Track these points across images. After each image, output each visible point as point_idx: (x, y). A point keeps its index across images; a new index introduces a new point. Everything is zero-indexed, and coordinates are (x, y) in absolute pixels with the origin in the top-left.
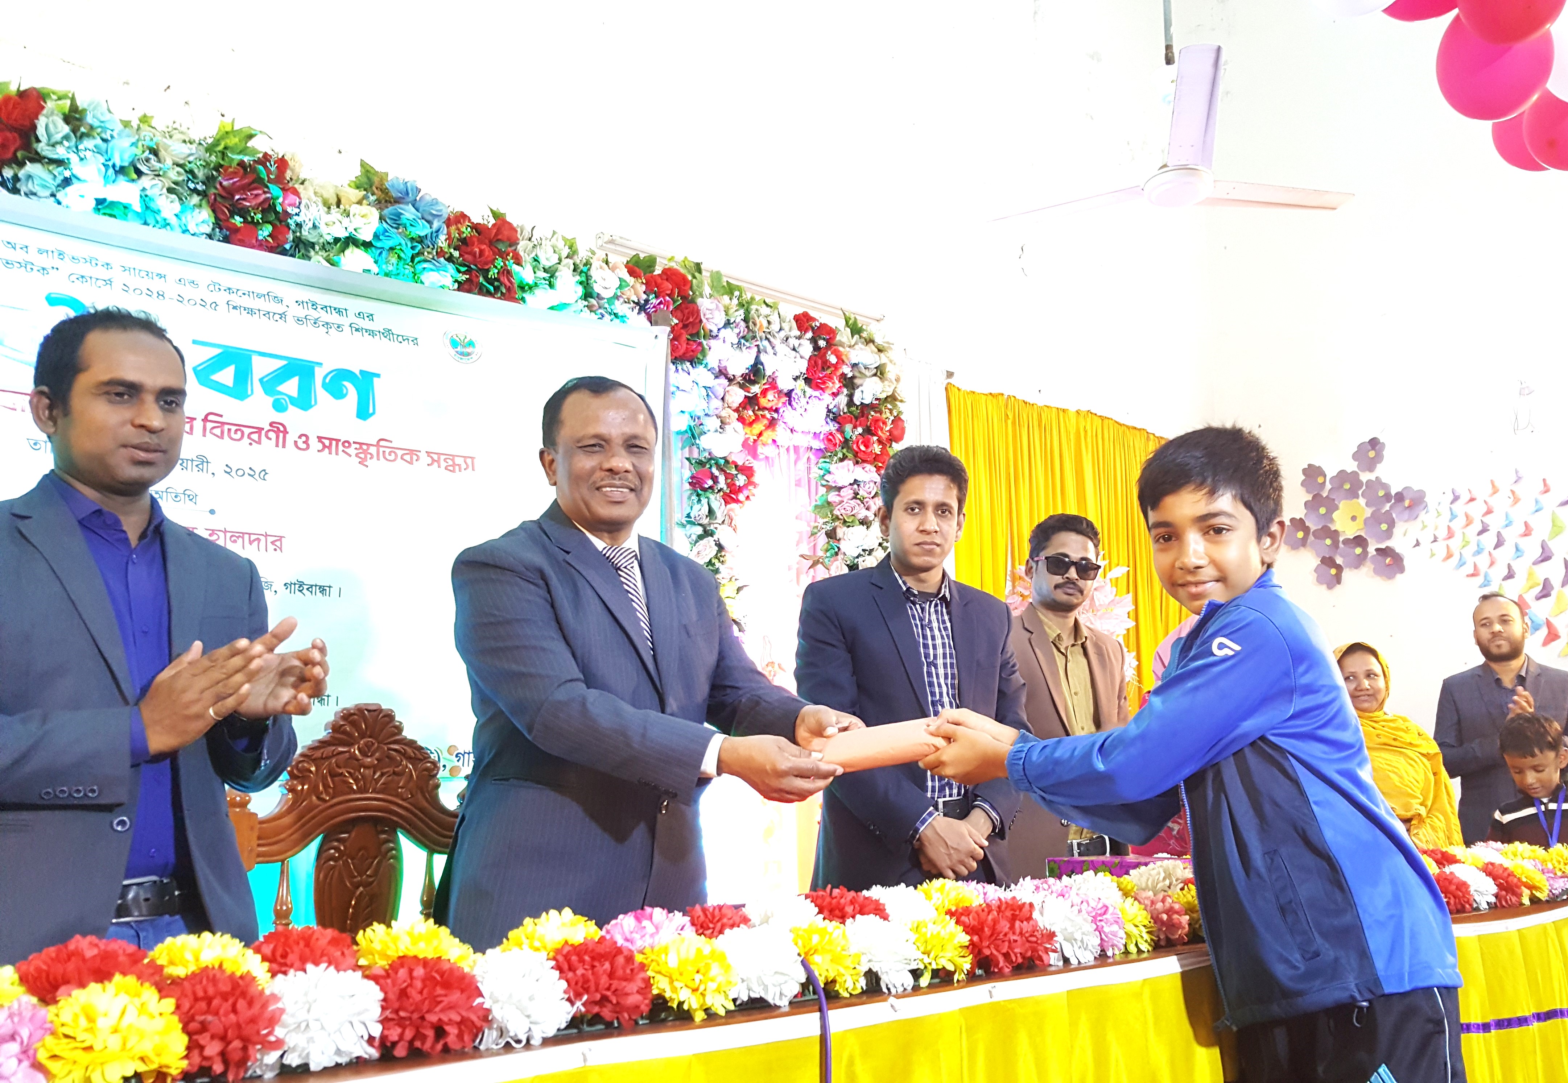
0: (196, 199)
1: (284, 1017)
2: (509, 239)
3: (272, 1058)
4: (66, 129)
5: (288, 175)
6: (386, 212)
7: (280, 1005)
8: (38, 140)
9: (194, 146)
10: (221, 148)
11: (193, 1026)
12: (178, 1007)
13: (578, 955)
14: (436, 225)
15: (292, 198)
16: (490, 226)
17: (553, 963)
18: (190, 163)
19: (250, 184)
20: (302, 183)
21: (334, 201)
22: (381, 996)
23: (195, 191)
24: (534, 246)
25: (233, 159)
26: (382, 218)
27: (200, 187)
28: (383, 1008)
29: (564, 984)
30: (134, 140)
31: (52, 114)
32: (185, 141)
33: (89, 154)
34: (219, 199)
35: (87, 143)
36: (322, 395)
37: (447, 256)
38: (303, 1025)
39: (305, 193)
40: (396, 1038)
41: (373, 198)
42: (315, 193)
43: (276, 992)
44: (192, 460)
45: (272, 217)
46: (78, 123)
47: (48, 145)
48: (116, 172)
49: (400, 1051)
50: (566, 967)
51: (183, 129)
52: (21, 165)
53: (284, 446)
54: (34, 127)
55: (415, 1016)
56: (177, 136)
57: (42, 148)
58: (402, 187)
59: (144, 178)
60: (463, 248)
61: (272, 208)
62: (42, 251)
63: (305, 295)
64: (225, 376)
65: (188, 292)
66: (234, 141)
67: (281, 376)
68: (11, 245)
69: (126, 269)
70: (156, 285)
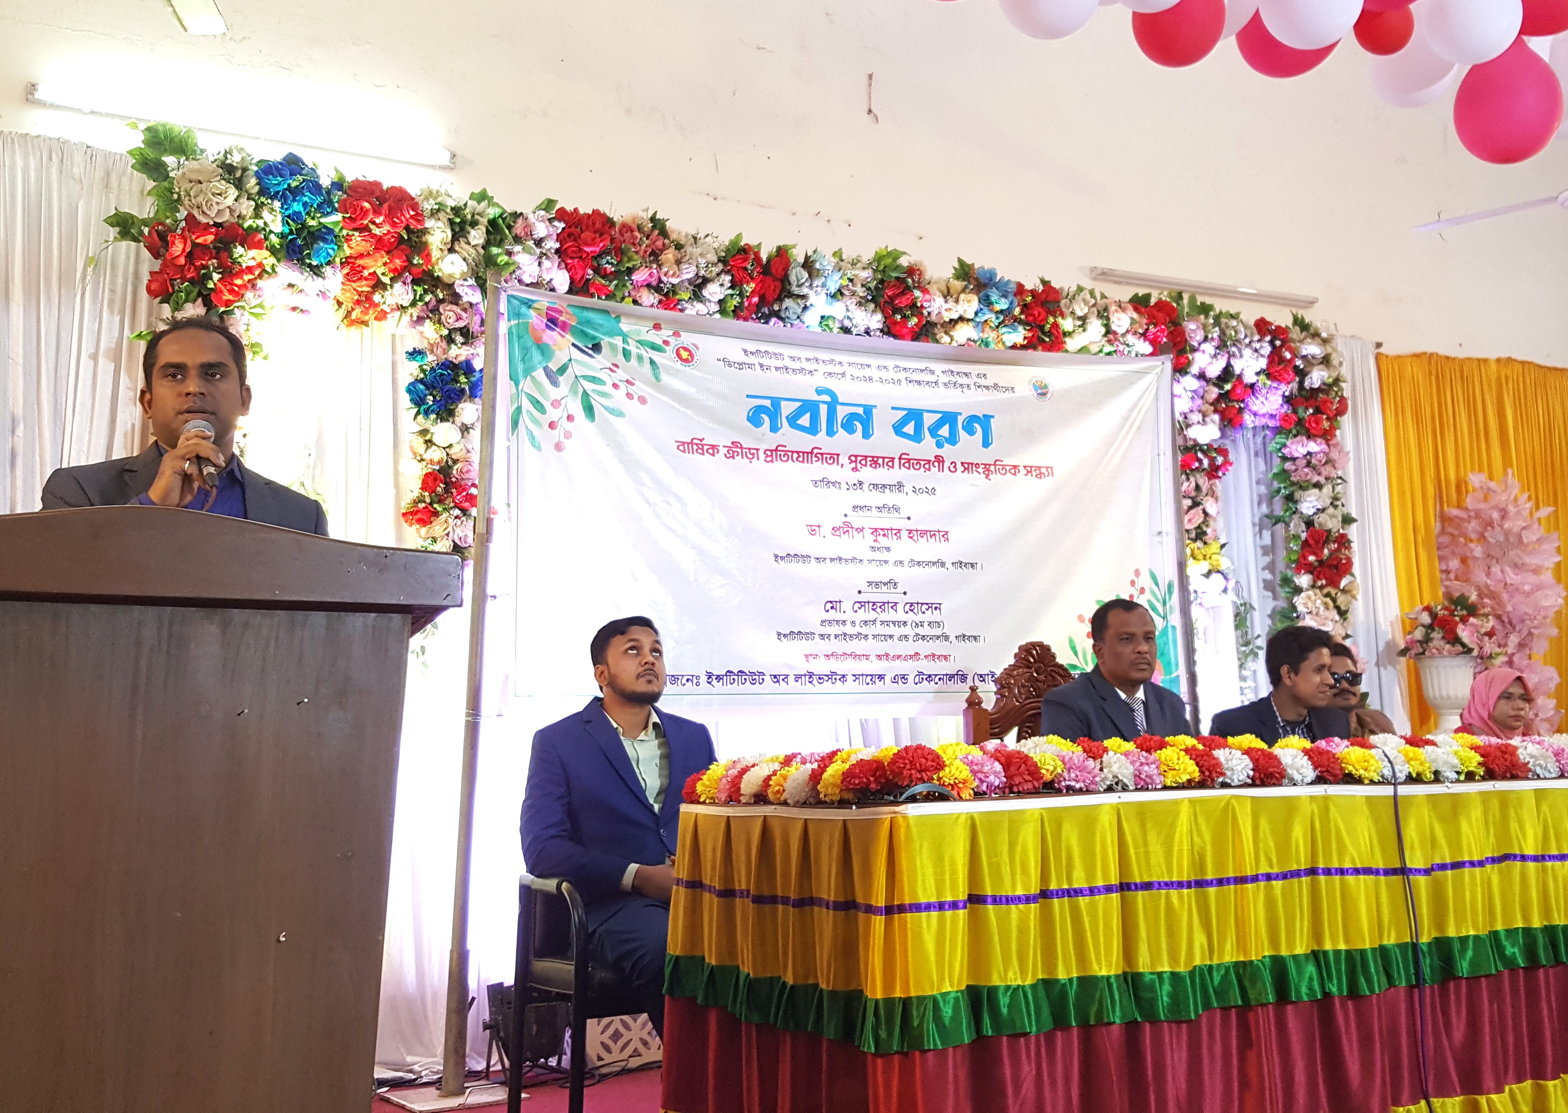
0: (872, 307)
2: (1054, 300)
4: (805, 274)
5: (921, 278)
6: (980, 295)
8: (790, 284)
9: (869, 269)
10: (881, 267)
14: (1010, 298)
15: (927, 297)
16: (1040, 291)
18: (869, 282)
19: (903, 292)
20: (929, 282)
21: (947, 292)
23: (872, 301)
24: (1071, 301)
25: (891, 275)
26: (978, 300)
27: (874, 298)
30: (841, 275)
31: (796, 263)
32: (863, 268)
33: (818, 288)
34: (885, 304)
35: (817, 282)
36: (962, 433)
37: (1019, 320)
39: (933, 289)
41: (971, 286)
42: (936, 287)
44: (895, 485)
45: (916, 310)
46: (811, 269)
47: (797, 286)
48: (832, 297)
51: (860, 258)
52: (783, 301)
53: (943, 471)
54: (788, 277)
56: (858, 264)
57: (794, 288)
58: (986, 273)
59: (845, 298)
60: (1027, 311)
61: (916, 305)
62: (808, 360)
63: (946, 367)
64: (909, 429)
65: (884, 375)
66: (889, 261)
67: (939, 424)
68: (792, 358)
69: (850, 364)
70: (867, 372)
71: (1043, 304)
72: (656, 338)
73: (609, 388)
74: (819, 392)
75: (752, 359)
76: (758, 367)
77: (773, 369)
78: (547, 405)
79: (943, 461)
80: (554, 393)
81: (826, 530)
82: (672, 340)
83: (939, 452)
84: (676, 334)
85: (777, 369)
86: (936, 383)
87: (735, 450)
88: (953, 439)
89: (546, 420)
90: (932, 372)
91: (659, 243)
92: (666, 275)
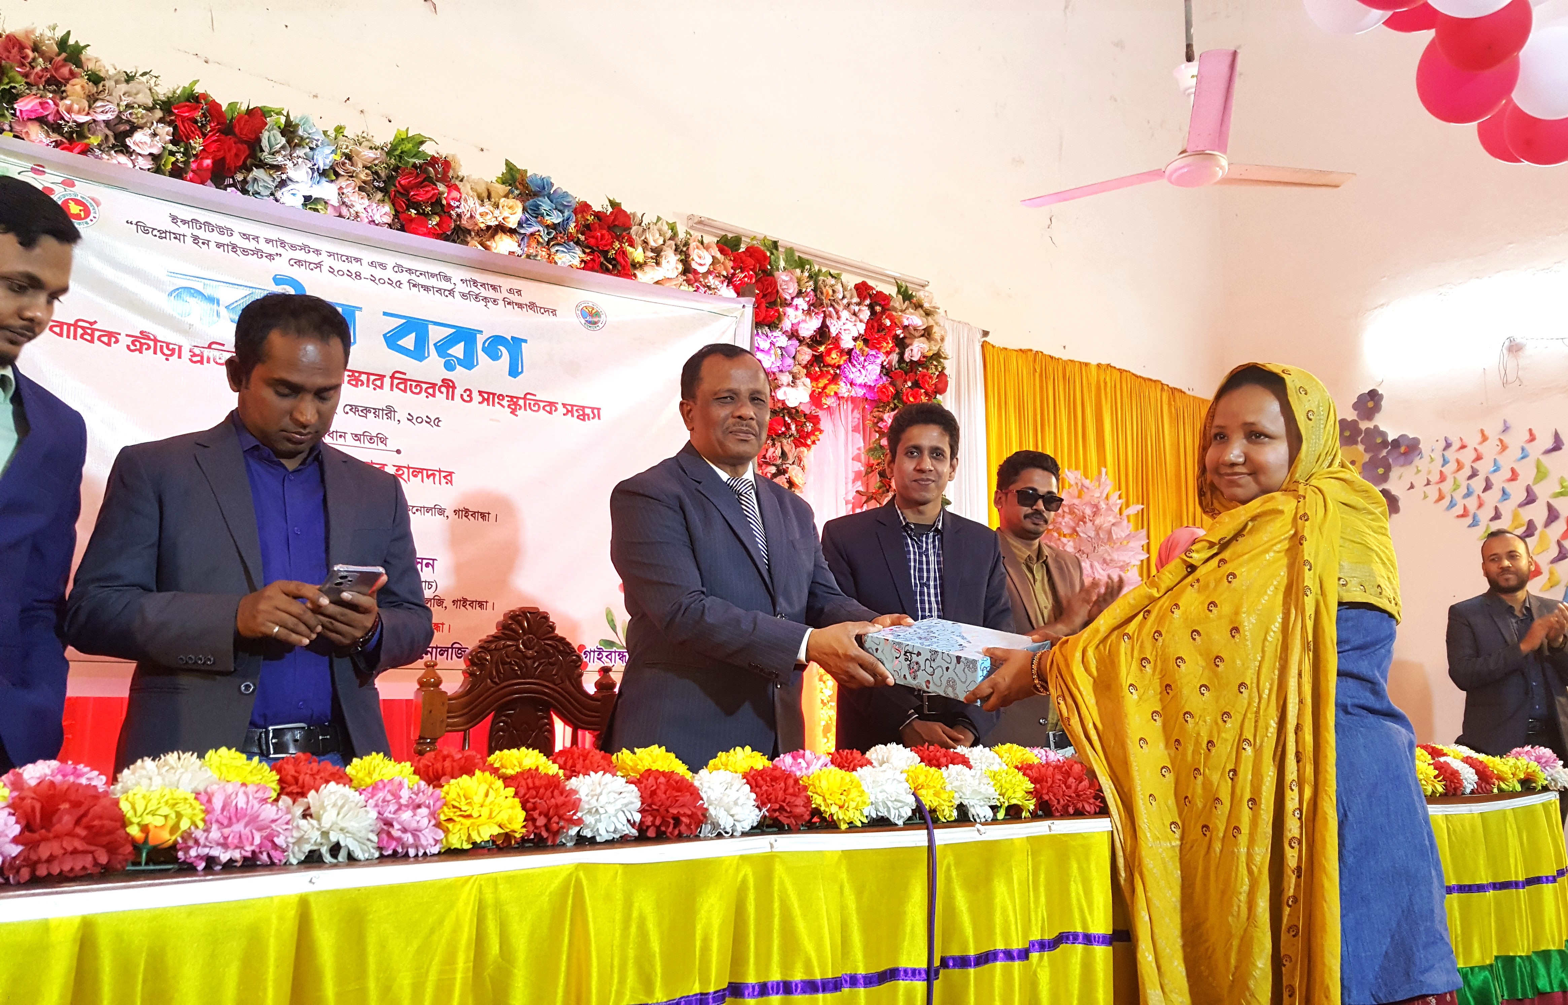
0: (379, 195)
1: (582, 803)
2: (624, 225)
3: (573, 831)
4: (283, 141)
5: (450, 174)
6: (527, 204)
7: (577, 796)
8: (262, 151)
9: (379, 151)
10: (398, 152)
11: (529, 805)
12: (516, 794)
13: (761, 776)
14: (566, 214)
15: (455, 194)
16: (608, 213)
17: (745, 781)
18: (376, 165)
19: (422, 182)
20: (461, 181)
21: (485, 195)
22: (639, 794)
23: (379, 189)
24: (644, 230)
25: (408, 162)
26: (524, 210)
27: (382, 185)
28: (642, 804)
29: (754, 796)
30: (334, 148)
31: (272, 129)
32: (371, 148)
33: (300, 160)
34: (398, 195)
35: (300, 152)
36: (482, 356)
37: (576, 240)
38: (594, 810)
39: (465, 188)
40: (650, 824)
41: (517, 192)
42: (472, 188)
43: (574, 788)
44: (383, 410)
45: (439, 209)
46: (292, 135)
47: (269, 154)
48: (320, 175)
49: (651, 833)
50: (754, 784)
51: (369, 137)
52: (249, 170)
53: (453, 399)
54: (259, 140)
55: (662, 809)
56: (365, 143)
57: (266, 156)
58: (540, 182)
59: (340, 179)
60: (587, 232)
61: (438, 202)
62: (268, 241)
63: (468, 275)
64: (409, 342)
65: (378, 273)
66: (408, 146)
67: (451, 341)
68: (246, 236)
69: (331, 254)
70: (354, 267)
71: (610, 228)
74: (278, 281)
75: (183, 229)
76: (189, 240)
77: (212, 245)
79: (454, 387)
83: (449, 375)
85: (219, 245)
86: (451, 292)
87: (144, 341)
88: (469, 362)
90: (448, 279)
91: (65, 71)
92: (69, 110)
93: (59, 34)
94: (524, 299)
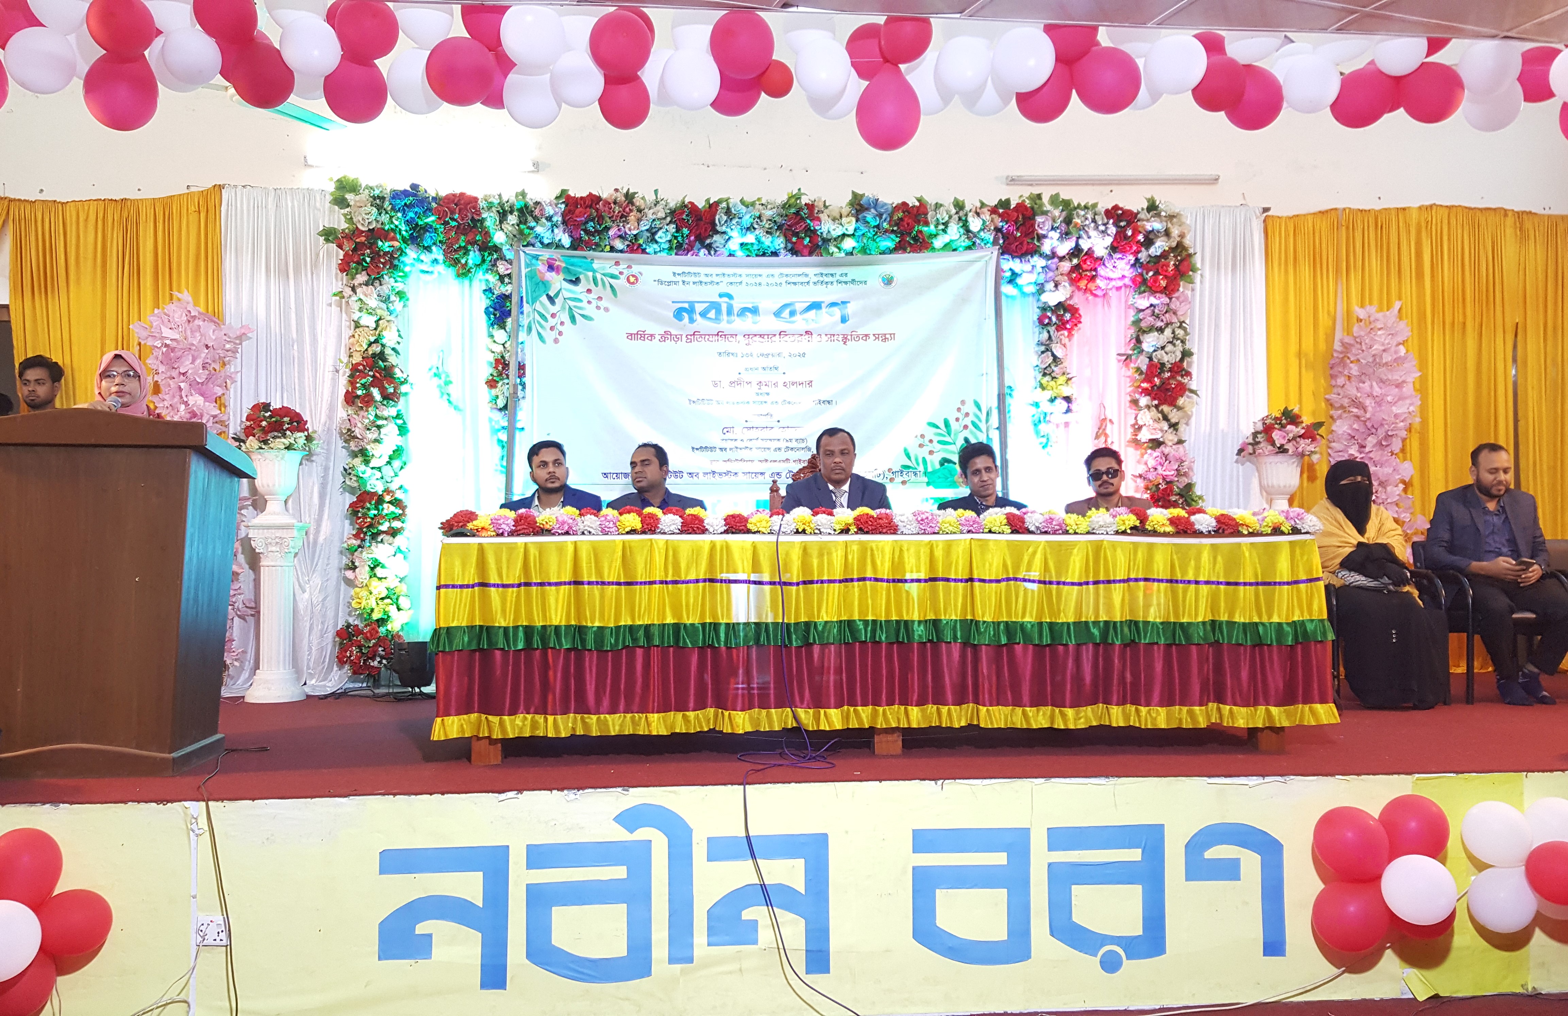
0: (778, 233)
2: (924, 212)
4: (726, 217)
5: (816, 211)
6: (860, 216)
8: (717, 224)
9: (775, 210)
10: (787, 207)
14: (885, 215)
15: (818, 222)
16: (917, 207)
18: (775, 216)
19: (800, 220)
20: (823, 213)
21: (837, 217)
23: (778, 229)
24: (937, 212)
25: (793, 210)
26: (857, 221)
27: (779, 227)
30: (751, 214)
31: (721, 212)
32: (774, 207)
33: (735, 226)
34: (787, 231)
35: (734, 222)
37: (890, 231)
39: (825, 216)
41: (855, 211)
42: (828, 216)
45: (809, 234)
46: (730, 213)
47: (720, 226)
48: (746, 230)
52: (713, 237)
54: (715, 219)
56: (771, 205)
57: (718, 228)
58: (871, 200)
59: (756, 230)
60: (899, 223)
61: (809, 229)
62: (717, 275)
63: (819, 271)
64: (786, 313)
65: (771, 280)
66: (792, 201)
67: (808, 309)
68: (706, 275)
69: (747, 276)
70: (758, 280)
71: (915, 217)
72: (615, 271)
73: (584, 304)
74: (721, 296)
75: (679, 278)
76: (681, 283)
77: (691, 283)
78: (548, 316)
79: (812, 334)
80: (553, 309)
81: (725, 383)
82: (626, 272)
84: (629, 267)
85: (693, 283)
86: (808, 283)
87: (666, 336)
89: (547, 326)
90: (807, 275)
91: (627, 209)
92: (630, 230)
93: (625, 191)
94: (848, 279)
